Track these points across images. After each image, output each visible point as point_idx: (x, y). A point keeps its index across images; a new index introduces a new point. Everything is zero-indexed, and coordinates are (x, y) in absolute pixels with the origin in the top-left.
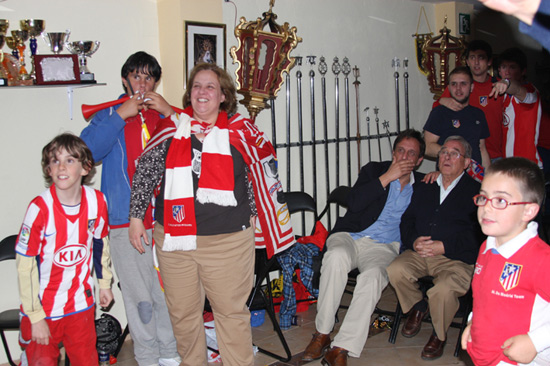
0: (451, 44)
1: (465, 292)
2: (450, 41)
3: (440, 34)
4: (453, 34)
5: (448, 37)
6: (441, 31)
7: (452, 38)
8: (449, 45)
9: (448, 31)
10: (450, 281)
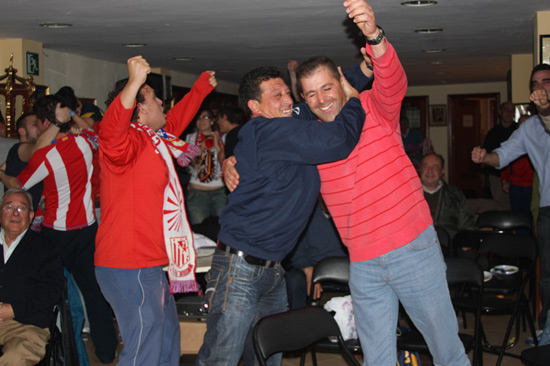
0: (18, 86)
1: (38, 359)
2: (17, 82)
3: (5, 74)
4: (20, 74)
5: (14, 77)
6: (7, 71)
7: (19, 79)
8: (15, 86)
9: (14, 71)
10: (21, 349)
